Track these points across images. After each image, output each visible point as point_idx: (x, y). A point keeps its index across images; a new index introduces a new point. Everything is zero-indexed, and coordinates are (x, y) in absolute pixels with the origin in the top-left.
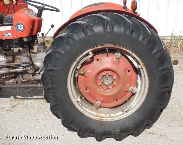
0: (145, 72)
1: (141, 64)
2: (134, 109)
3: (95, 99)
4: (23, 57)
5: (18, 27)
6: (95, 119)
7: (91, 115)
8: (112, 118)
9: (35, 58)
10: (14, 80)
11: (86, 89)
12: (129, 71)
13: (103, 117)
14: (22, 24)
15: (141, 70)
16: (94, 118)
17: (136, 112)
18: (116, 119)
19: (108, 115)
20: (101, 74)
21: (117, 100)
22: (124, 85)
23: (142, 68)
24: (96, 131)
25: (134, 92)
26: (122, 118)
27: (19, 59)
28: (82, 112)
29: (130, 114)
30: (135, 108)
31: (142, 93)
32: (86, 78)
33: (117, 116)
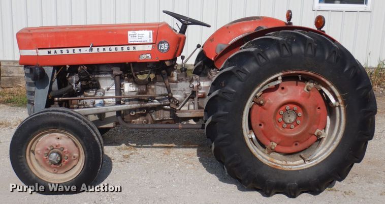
0: (343, 111)
1: (340, 100)
2: (320, 158)
3: (269, 139)
4: (158, 87)
5: (161, 46)
6: (268, 164)
7: (264, 160)
8: (290, 167)
9: (174, 89)
10: (143, 118)
11: (260, 125)
12: (319, 108)
13: (278, 164)
14: (167, 43)
15: (337, 109)
16: (266, 163)
17: (322, 162)
18: (294, 168)
19: (284, 162)
20: (284, 108)
21: (296, 144)
22: (310, 125)
23: (339, 107)
24: (267, 180)
25: (321, 137)
26: (303, 168)
27: (153, 90)
28: (254, 154)
29: (313, 164)
30: (322, 156)
31: (332, 139)
32: (264, 110)
33: (296, 165)
